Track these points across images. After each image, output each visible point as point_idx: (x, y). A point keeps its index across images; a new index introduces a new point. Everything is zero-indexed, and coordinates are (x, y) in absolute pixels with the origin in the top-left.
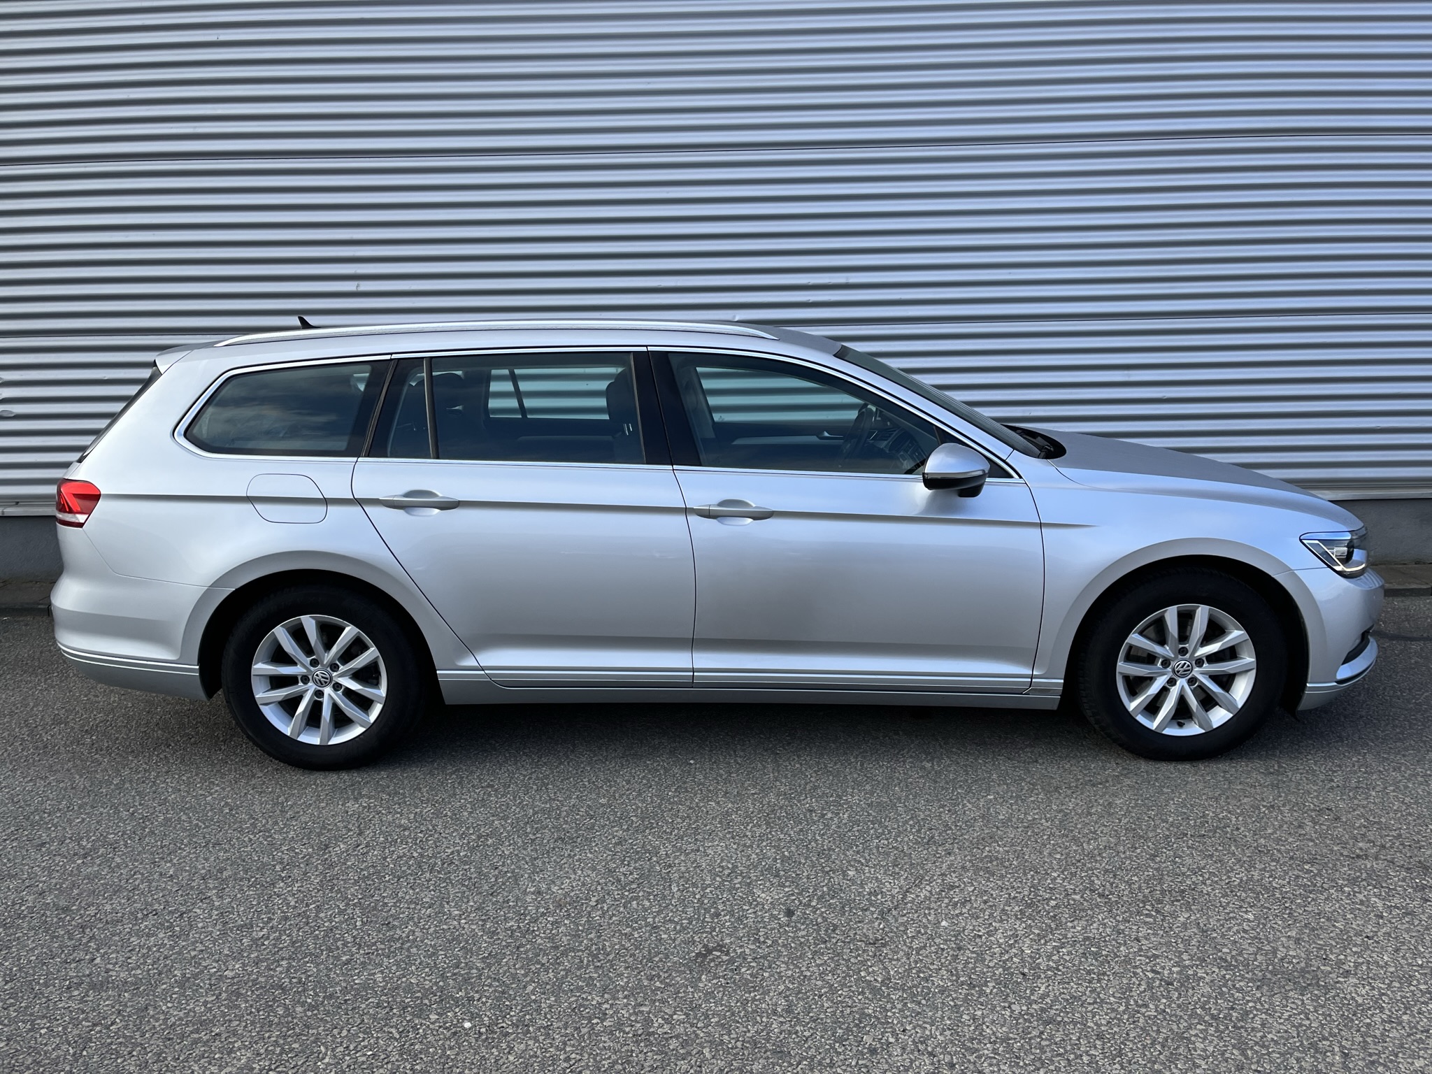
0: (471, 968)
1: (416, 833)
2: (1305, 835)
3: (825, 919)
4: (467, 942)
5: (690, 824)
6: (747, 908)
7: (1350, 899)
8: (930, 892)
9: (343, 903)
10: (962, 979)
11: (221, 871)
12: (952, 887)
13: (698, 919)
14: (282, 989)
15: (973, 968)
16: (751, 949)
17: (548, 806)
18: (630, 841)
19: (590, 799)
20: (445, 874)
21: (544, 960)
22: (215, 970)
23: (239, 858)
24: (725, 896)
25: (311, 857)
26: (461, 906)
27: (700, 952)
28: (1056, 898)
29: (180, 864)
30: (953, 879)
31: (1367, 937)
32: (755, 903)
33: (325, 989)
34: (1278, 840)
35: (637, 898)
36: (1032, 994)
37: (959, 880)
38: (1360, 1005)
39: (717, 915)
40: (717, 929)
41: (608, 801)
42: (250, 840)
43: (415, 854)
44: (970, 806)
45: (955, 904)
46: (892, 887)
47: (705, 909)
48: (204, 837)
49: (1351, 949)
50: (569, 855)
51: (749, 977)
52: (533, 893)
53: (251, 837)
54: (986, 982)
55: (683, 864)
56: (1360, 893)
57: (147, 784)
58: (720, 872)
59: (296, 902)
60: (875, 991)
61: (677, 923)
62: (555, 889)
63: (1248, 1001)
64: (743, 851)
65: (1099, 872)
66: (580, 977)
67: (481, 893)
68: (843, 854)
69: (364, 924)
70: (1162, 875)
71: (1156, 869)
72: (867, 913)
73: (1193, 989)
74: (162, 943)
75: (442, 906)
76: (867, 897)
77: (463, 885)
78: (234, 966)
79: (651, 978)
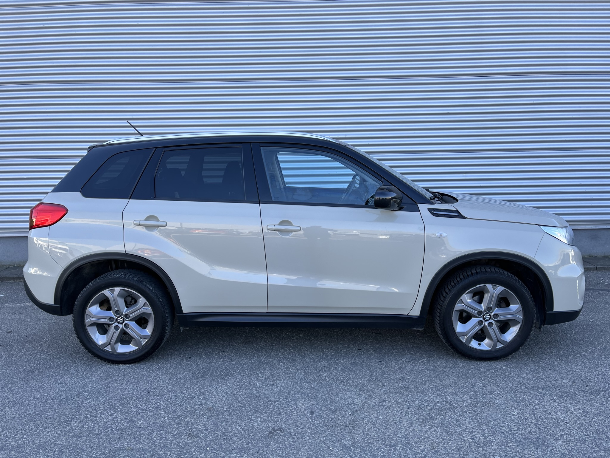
0: (167, 440)
1: (149, 378)
2: (539, 377)
3: (327, 416)
4: (167, 427)
5: (271, 373)
6: (293, 411)
7: (559, 405)
8: (375, 403)
9: (113, 411)
10: (387, 443)
11: (60, 395)
12: (384, 401)
13: (271, 416)
14: (82, 450)
15: (392, 438)
16: (294, 430)
17: (209, 365)
18: (244, 381)
19: (228, 362)
20: (160, 396)
21: (201, 436)
22: (53, 441)
23: (69, 390)
24: (284, 405)
25: (101, 389)
26: (166, 411)
27: (271, 431)
28: (430, 405)
29: (43, 392)
30: (385, 397)
31: (566, 422)
32: (297, 409)
33: (101, 450)
34: (528, 379)
35: (244, 407)
36: (417, 450)
37: (388, 397)
38: (563, 454)
39: (280, 414)
40: (279, 421)
41: (236, 362)
42: (75, 381)
43: (148, 388)
44: (394, 364)
45: (386, 408)
46: (358, 400)
47: (275, 411)
48: (55, 380)
49: (559, 428)
50: (216, 387)
51: (292, 443)
52: (198, 405)
53: (75, 380)
54: (398, 444)
55: (267, 391)
56: (563, 402)
57: (32, 357)
58: (283, 395)
59: (92, 410)
60: (348, 449)
61: (262, 418)
62: (208, 403)
63: (513, 452)
64: (293, 385)
65: (449, 394)
66: (216, 444)
67: (175, 405)
68: (338, 386)
69: (121, 420)
70: (477, 394)
71: (474, 392)
72: (347, 413)
73: (489, 447)
74: (31, 428)
75: (157, 411)
76: (347, 405)
77: (168, 402)
78: (62, 439)
79: (248, 443)
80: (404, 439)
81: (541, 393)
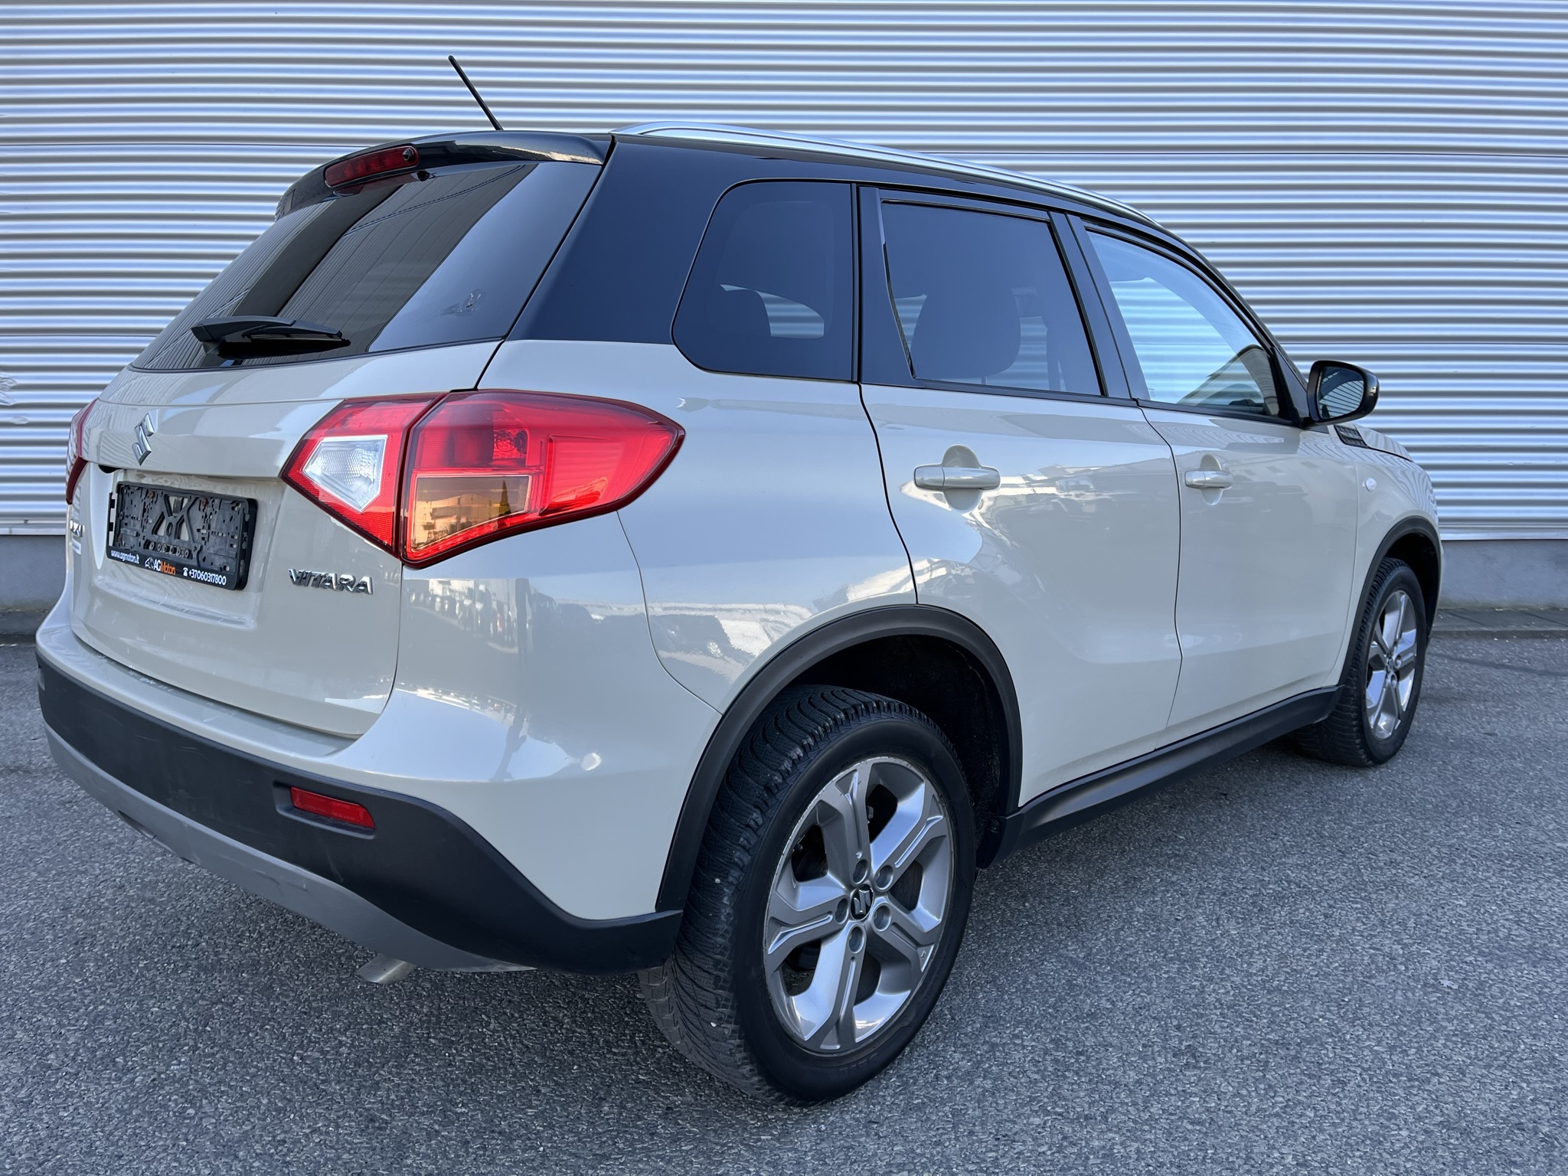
80: (1210, 948)
81: (1511, 865)
